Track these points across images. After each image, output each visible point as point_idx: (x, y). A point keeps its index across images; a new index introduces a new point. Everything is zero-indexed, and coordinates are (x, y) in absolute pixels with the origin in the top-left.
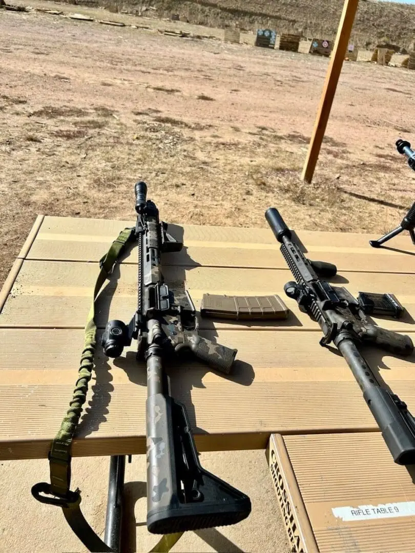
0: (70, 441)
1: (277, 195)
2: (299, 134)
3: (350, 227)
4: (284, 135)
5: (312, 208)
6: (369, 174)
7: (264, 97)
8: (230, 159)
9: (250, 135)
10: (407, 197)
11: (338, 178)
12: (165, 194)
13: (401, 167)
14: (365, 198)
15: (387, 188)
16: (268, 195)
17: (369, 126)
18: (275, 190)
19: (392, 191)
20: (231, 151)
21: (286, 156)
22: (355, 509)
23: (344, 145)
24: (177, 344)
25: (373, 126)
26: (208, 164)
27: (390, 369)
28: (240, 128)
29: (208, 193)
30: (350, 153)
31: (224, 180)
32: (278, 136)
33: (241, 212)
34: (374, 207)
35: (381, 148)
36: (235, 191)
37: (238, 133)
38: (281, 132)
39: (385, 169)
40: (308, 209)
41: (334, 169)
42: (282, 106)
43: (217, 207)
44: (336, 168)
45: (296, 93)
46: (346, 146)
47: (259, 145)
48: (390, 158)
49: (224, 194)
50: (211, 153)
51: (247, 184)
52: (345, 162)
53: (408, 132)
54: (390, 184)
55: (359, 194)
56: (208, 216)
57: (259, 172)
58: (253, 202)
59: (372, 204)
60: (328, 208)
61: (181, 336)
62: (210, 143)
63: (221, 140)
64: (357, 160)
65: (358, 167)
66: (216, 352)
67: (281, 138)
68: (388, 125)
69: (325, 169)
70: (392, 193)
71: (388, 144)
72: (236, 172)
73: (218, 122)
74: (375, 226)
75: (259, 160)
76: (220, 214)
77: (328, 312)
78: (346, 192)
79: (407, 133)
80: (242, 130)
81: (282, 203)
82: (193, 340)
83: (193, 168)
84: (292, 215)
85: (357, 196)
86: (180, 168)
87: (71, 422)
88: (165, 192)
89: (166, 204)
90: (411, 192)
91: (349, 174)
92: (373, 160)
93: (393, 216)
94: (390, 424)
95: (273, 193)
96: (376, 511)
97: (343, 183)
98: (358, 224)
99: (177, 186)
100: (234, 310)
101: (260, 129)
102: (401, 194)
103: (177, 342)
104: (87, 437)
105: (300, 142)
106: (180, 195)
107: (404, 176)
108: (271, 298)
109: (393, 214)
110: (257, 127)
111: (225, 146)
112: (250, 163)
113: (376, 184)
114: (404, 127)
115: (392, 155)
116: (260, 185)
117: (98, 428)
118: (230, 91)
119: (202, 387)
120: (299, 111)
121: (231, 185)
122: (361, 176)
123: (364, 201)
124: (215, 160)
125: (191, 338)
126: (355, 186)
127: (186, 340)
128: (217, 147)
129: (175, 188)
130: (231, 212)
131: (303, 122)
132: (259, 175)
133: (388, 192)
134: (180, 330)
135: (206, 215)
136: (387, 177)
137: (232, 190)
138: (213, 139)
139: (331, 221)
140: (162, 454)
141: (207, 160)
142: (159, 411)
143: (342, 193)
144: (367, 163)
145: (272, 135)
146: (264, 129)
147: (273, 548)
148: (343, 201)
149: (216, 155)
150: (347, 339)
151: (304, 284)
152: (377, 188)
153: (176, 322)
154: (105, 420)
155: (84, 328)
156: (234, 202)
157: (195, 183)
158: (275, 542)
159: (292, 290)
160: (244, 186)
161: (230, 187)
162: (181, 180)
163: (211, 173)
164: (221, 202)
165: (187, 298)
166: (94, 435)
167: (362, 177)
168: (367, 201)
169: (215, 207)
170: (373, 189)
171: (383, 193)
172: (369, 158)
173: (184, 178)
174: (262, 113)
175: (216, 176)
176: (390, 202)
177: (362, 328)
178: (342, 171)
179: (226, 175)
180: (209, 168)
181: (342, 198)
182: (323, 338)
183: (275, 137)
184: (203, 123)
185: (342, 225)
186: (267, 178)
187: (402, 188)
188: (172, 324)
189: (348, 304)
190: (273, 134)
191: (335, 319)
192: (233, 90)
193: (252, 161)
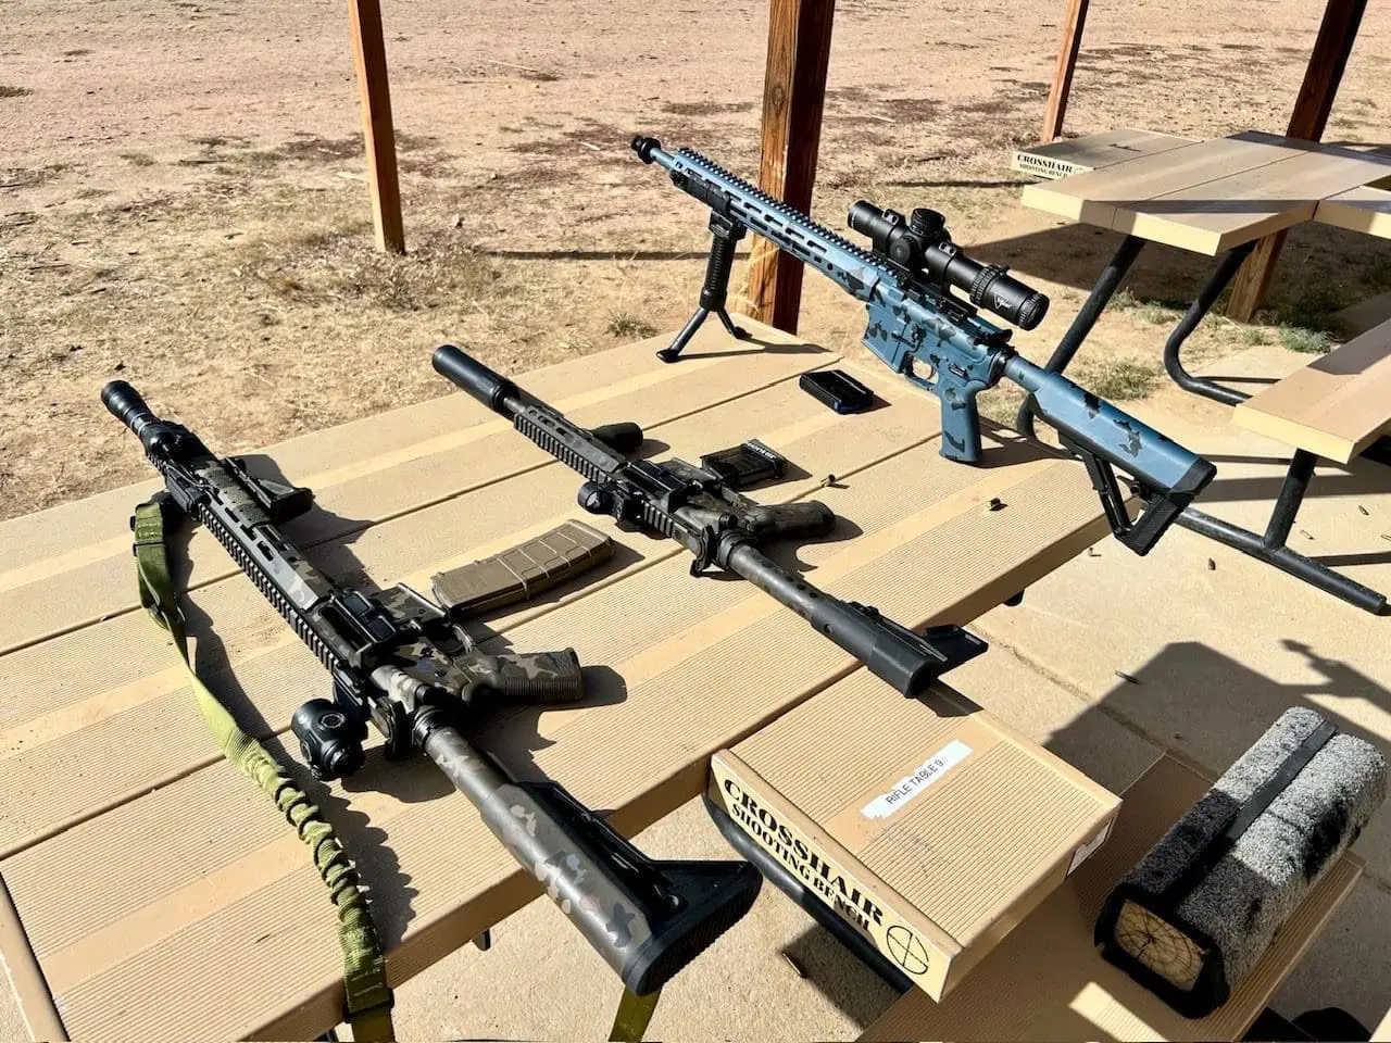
0: (379, 961)
1: (343, 307)
2: (313, 138)
3: (540, 331)
4: (277, 149)
5: (440, 311)
6: (522, 198)
7: (170, 57)
8: (167, 244)
9: (188, 170)
10: (619, 229)
11: (460, 224)
12: (36, 392)
13: (576, 164)
14: (538, 255)
15: (571, 220)
16: (318, 311)
17: (465, 82)
18: (331, 293)
19: (585, 224)
20: (158, 225)
21: (310, 200)
22: (890, 794)
23: (434, 141)
24: (461, 689)
25: (472, 79)
26: (113, 275)
27: (816, 567)
28: (149, 154)
29: (160, 351)
30: (456, 158)
31: (183, 304)
32: (262, 153)
33: (276, 371)
34: (567, 269)
35: (515, 131)
36: (229, 326)
37: (150, 169)
38: (264, 143)
39: (545, 176)
40: (430, 320)
41: (442, 207)
42: (231, 72)
43: (204, 377)
44: (444, 200)
45: (249, 30)
46: (438, 144)
47: (228, 190)
48: (546, 149)
49: (205, 342)
50: (106, 243)
51: (251, 299)
52: (453, 182)
53: (554, 79)
54: (574, 208)
55: (520, 250)
56: (192, 409)
57: (266, 260)
58: (291, 337)
59: (558, 264)
60: (474, 303)
61: (455, 671)
62: (86, 215)
63: (113, 201)
64: (479, 171)
65: (491, 189)
66: (541, 670)
67: (272, 158)
68: (505, 72)
69: (419, 209)
70: (587, 229)
71: (527, 119)
72: (204, 276)
73: (74, 151)
74: (587, 314)
75: (250, 229)
76: (223, 395)
77: (679, 513)
78: (494, 254)
79: (551, 83)
80: (157, 158)
81: (364, 319)
82: (483, 668)
83: (77, 298)
84: (404, 343)
85: (521, 256)
86: (39, 309)
87: (360, 926)
88: (31, 384)
89: (55, 414)
90: (622, 215)
91: (479, 209)
92: (512, 163)
93: (613, 280)
94: (876, 646)
95: (329, 302)
96: (916, 781)
97: (477, 234)
98: (552, 319)
99: (61, 358)
100: (516, 582)
101: (206, 146)
102: (604, 226)
103: (458, 686)
104: (405, 936)
105: (327, 158)
106: (81, 381)
107: (594, 184)
108: (566, 529)
109: (611, 276)
110: (196, 142)
111: (136, 215)
112: (227, 240)
113: (544, 215)
114: (538, 69)
115: (545, 140)
116: (285, 292)
117: (414, 912)
118: (62, 59)
119: (548, 744)
120: (282, 76)
121: (209, 312)
122: (507, 206)
123: (541, 261)
124: (127, 258)
125: (478, 666)
126: (505, 235)
127: (471, 675)
128: (112, 222)
129: (56, 365)
130: (250, 380)
131: (306, 105)
132: (271, 268)
133: (577, 229)
134: (446, 662)
135: (185, 409)
136: (561, 195)
137: (219, 324)
138: (87, 202)
139: (494, 329)
140: (581, 873)
141: (107, 264)
142: (525, 813)
143: (486, 257)
144: (505, 174)
145: (245, 154)
146: (214, 142)
147: (713, 1010)
148: (496, 275)
149: (123, 246)
150: (737, 544)
151: (609, 479)
152: (550, 225)
153: (426, 653)
154: (415, 893)
155: (223, 757)
156: (243, 353)
157: (105, 335)
158: (710, 998)
159: (593, 499)
160: (245, 306)
161: (211, 318)
162: (62, 339)
163: (135, 296)
164: (207, 363)
165: (411, 597)
166: (413, 927)
167: (510, 209)
168: (546, 261)
169: (199, 379)
170: (544, 231)
171: (569, 234)
172: (501, 159)
173: (64, 330)
174: (187, 101)
175: (156, 300)
176: (591, 249)
177: (747, 517)
178: (459, 206)
179: (183, 289)
180: (124, 285)
181: (493, 270)
182: (694, 562)
183: (257, 157)
184: (34, 163)
185: (521, 331)
186: (295, 267)
187: (600, 212)
188: (421, 658)
189: (701, 486)
190: (247, 151)
191: (701, 520)
192: (70, 54)
193: (231, 237)
